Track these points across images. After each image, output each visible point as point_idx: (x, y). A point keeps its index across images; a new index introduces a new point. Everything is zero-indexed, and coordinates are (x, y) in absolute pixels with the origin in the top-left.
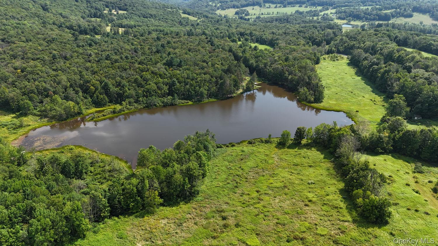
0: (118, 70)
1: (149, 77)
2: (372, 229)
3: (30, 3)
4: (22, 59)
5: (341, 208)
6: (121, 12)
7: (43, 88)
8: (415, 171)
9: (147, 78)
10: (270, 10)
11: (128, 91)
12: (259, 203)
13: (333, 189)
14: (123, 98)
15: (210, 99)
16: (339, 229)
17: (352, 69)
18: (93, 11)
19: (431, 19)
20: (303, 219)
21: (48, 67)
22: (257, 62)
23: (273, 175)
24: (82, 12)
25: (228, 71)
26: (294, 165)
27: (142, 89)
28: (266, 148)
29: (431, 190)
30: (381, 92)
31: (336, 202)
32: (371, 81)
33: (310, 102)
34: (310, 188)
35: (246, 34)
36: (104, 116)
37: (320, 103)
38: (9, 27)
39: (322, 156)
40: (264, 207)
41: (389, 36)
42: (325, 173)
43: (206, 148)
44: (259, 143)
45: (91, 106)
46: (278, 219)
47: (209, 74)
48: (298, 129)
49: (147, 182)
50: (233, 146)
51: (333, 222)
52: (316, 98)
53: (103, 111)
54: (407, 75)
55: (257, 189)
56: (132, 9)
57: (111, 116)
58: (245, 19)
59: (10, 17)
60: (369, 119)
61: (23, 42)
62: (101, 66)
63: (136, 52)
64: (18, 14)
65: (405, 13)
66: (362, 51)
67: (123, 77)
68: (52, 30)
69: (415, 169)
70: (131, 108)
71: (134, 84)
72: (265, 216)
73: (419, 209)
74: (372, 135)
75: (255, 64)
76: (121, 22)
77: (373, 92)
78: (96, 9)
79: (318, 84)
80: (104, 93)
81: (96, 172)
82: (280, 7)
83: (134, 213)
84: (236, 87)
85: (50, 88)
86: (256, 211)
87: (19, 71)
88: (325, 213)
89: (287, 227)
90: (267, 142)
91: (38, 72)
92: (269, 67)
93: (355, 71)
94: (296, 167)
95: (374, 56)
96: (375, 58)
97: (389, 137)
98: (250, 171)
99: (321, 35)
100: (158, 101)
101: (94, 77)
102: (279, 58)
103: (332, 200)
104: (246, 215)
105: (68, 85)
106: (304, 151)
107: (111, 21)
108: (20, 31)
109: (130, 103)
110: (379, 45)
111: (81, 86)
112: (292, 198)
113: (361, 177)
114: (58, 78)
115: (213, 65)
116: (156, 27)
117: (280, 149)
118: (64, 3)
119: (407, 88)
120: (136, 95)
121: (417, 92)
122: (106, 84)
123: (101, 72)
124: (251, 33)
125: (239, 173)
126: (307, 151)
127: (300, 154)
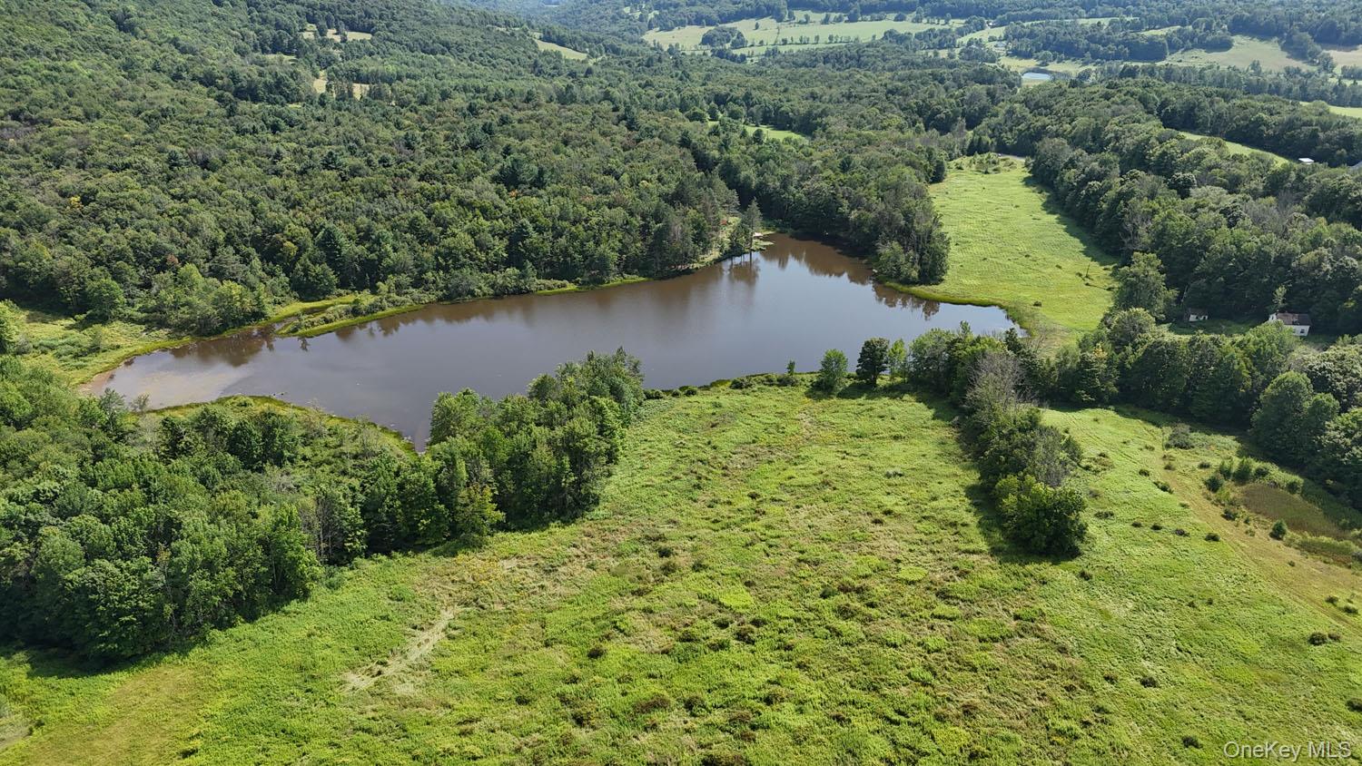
0: (362, 197)
1: (452, 216)
2: (1037, 565)
3: (77, 10)
4: (81, 166)
5: (964, 525)
6: (353, 36)
7: (149, 246)
8: (1170, 443)
9: (444, 219)
10: (809, 31)
11: (393, 255)
12: (754, 519)
13: (950, 485)
14: (378, 274)
15: (626, 276)
16: (955, 568)
17: (1035, 196)
18: (269, 32)
19: (1286, 54)
20: (865, 550)
21: (157, 189)
22: (760, 174)
23: (796, 461)
24: (236, 36)
25: (678, 198)
26: (853, 436)
27: (433, 248)
28: (780, 398)
29: (1202, 484)
30: (1107, 253)
31: (953, 513)
33: (908, 282)
34: (889, 485)
35: (734, 100)
36: (327, 321)
37: (937, 284)
38: (29, 79)
39: (931, 413)
40: (769, 527)
41: (1143, 101)
42: (932, 450)
43: (616, 393)
44: (762, 386)
45: (287, 297)
46: (802, 552)
47: (624, 207)
48: (867, 344)
49: (462, 466)
50: (691, 393)
51: (942, 556)
52: (924, 271)
53: (322, 309)
54: (1174, 204)
55: (752, 491)
56: (388, 26)
57: (346, 321)
58: (733, 58)
59: (25, 48)
60: (1067, 323)
61: (77, 120)
62: (312, 186)
63: (409, 146)
64: (48, 40)
65: (1209, 38)
66: (1065, 141)
67: (376, 214)
68: (155, 86)
69: (1170, 440)
70: (403, 302)
71: (408, 235)
72: (771, 546)
73: (1163, 525)
74: (1065, 355)
75: (755, 181)
76: (357, 67)
77: (1086, 253)
78: (278, 26)
79: (931, 232)
80: (324, 260)
81: (319, 458)
82: (839, 20)
83: (429, 547)
84: (701, 244)
85: (169, 246)
86: (747, 537)
87: (75, 199)
88: (923, 536)
89: (822, 568)
90: (783, 382)
91: (132, 201)
92: (796, 188)
93: (1044, 200)
94: (857, 441)
95: (1094, 156)
96: (1096, 161)
97: (1110, 362)
98: (734, 451)
99: (953, 101)
100: (479, 282)
101: (294, 216)
102: (825, 162)
103: (943, 509)
104: (723, 545)
105: (222, 237)
106: (882, 404)
107: (326, 63)
108: (62, 91)
109: (398, 286)
110: (1112, 127)
111: (257, 242)
112: (842, 509)
113: (1016, 447)
114: (191, 216)
115: (634, 183)
116: (463, 80)
117: (819, 398)
118: (181, 8)
119: (1171, 237)
120: (416, 266)
121: (1198, 247)
122: (330, 236)
123: (313, 203)
124: (747, 97)
125: (704, 456)
126: (891, 401)
127: (871, 409)
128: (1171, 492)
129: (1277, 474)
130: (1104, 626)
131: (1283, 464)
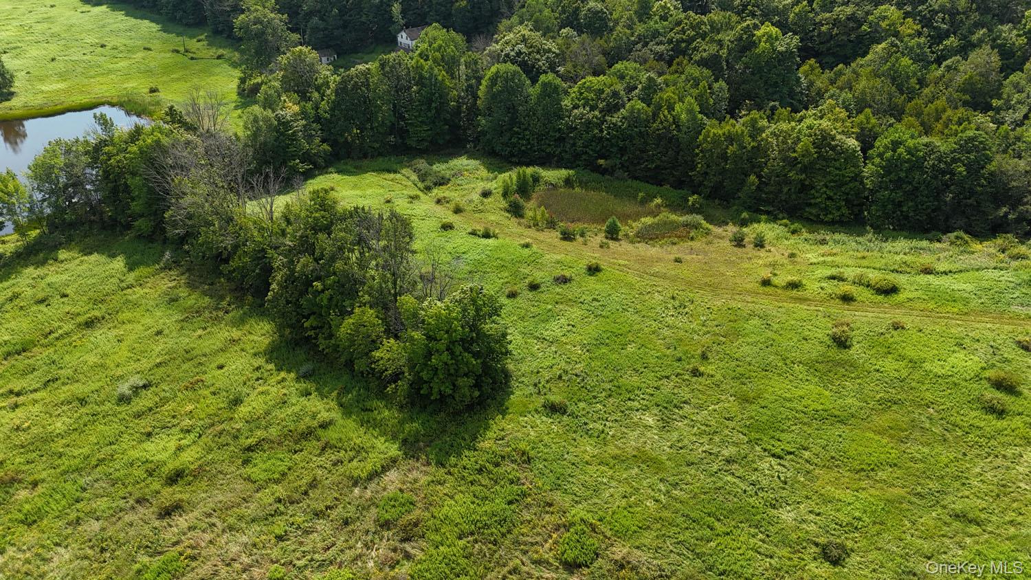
2: (490, 434)
5: (324, 426)
8: (427, 184)
13: (239, 364)
16: (386, 525)
31: (288, 411)
32: (143, 6)
34: (138, 415)
37: (9, 100)
39: (119, 263)
42: (167, 319)
69: (423, 181)
73: (536, 280)
88: (280, 491)
94: (21, 362)
97: (304, 114)
103: (267, 413)
106: (28, 280)
112: (78, 521)
126: (40, 271)
127: (16, 296)
128: (496, 236)
130: (675, 485)
131: (545, 162)
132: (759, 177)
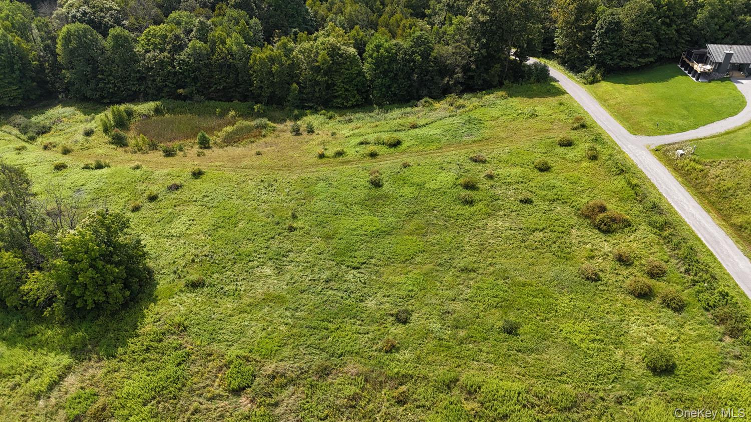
8: (30, 135)
16: (77, 419)
73: (153, 192)
128: (107, 166)
129: (144, 108)
130: (296, 309)
132: (298, 83)
